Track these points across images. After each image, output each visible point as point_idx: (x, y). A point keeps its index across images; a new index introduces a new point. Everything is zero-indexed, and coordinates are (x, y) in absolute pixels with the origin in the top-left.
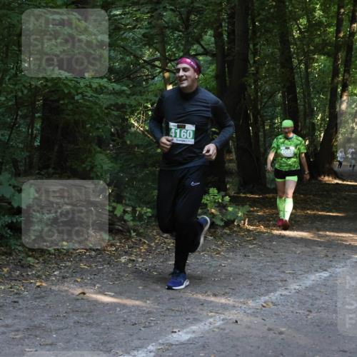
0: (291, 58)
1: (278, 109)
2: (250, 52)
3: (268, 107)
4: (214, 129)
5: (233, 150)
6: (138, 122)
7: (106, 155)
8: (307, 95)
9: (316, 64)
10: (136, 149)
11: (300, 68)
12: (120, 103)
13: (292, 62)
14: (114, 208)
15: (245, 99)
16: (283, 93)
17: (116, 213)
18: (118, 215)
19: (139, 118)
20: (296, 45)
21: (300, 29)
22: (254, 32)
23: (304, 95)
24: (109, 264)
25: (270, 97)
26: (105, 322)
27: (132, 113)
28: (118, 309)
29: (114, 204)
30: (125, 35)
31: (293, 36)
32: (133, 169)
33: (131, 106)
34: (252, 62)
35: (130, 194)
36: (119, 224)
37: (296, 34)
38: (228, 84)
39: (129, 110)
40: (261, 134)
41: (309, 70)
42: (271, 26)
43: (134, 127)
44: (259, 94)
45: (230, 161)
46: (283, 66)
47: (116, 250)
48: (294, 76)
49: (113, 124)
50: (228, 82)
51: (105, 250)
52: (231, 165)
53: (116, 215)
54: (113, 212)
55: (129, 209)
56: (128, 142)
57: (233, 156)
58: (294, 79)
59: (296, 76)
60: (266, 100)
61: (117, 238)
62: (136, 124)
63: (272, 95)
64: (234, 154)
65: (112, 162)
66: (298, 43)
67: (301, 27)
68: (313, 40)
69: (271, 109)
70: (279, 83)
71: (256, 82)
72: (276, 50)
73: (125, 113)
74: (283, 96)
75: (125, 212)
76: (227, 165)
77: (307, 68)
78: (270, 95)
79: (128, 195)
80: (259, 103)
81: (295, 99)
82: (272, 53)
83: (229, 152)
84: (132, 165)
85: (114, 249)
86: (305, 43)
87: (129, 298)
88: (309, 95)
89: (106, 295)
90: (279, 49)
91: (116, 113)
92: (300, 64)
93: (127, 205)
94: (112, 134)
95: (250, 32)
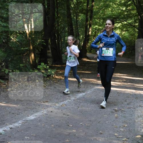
0: (71, 15)
1: (66, 34)
2: (55, 12)
3: (62, 33)
4: (43, 41)
5: (50, 49)
6: (14, 38)
7: (2, 50)
8: (77, 28)
9: (80, 17)
10: (13, 48)
11: (74, 18)
12: (6, 30)
13: (71, 16)
14: (5, 70)
15: (54, 30)
16: (68, 28)
17: (5, 72)
18: (7, 73)
19: (14, 36)
20: (73, 10)
21: (74, 4)
22: (57, 4)
23: (76, 29)
24: (3, 91)
25: (63, 29)
26: (2, 113)
27: (11, 34)
28: (7, 108)
29: (5, 69)
30: (8, 4)
31: (71, 6)
32: (12, 56)
33: (11, 32)
34: (56, 16)
35: (12, 65)
36: (7, 76)
37: (72, 6)
38: (48, 24)
39: (10, 33)
40: (60, 43)
41: (77, 19)
42: (63, 2)
43: (12, 40)
44: (59, 28)
45: (49, 53)
46: (68, 18)
47: (6, 86)
48: (72, 21)
49: (4, 39)
50: (47, 23)
51: (1, 86)
52: (49, 54)
53: (5, 73)
54: (4, 72)
55: (11, 71)
56: (10, 46)
57: (50, 51)
58: (72, 22)
59: (73, 21)
60: (62, 30)
61: (6, 82)
62: (13, 39)
63: (64, 28)
64: (50, 50)
65: (4, 53)
66: (73, 9)
67: (74, 3)
68: (78, 8)
69: (64, 33)
70: (66, 24)
71: (58, 23)
72: (65, 11)
73: (9, 34)
74: (68, 29)
75: (9, 72)
76: (48, 54)
77: (77, 18)
78: (63, 28)
79: (10, 66)
80: (59, 31)
81: (72, 30)
82: (64, 13)
83: (49, 49)
84: (12, 54)
85: (5, 86)
86: (76, 9)
87: (11, 104)
88: (78, 28)
89: (2, 103)
90: (66, 11)
91: (5, 34)
92: (74, 17)
93: (10, 69)
94: (3, 42)
95: (55, 4)
